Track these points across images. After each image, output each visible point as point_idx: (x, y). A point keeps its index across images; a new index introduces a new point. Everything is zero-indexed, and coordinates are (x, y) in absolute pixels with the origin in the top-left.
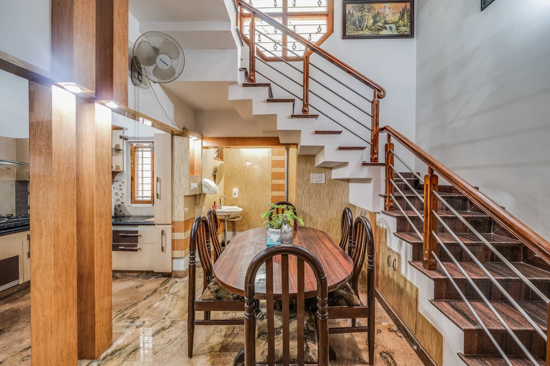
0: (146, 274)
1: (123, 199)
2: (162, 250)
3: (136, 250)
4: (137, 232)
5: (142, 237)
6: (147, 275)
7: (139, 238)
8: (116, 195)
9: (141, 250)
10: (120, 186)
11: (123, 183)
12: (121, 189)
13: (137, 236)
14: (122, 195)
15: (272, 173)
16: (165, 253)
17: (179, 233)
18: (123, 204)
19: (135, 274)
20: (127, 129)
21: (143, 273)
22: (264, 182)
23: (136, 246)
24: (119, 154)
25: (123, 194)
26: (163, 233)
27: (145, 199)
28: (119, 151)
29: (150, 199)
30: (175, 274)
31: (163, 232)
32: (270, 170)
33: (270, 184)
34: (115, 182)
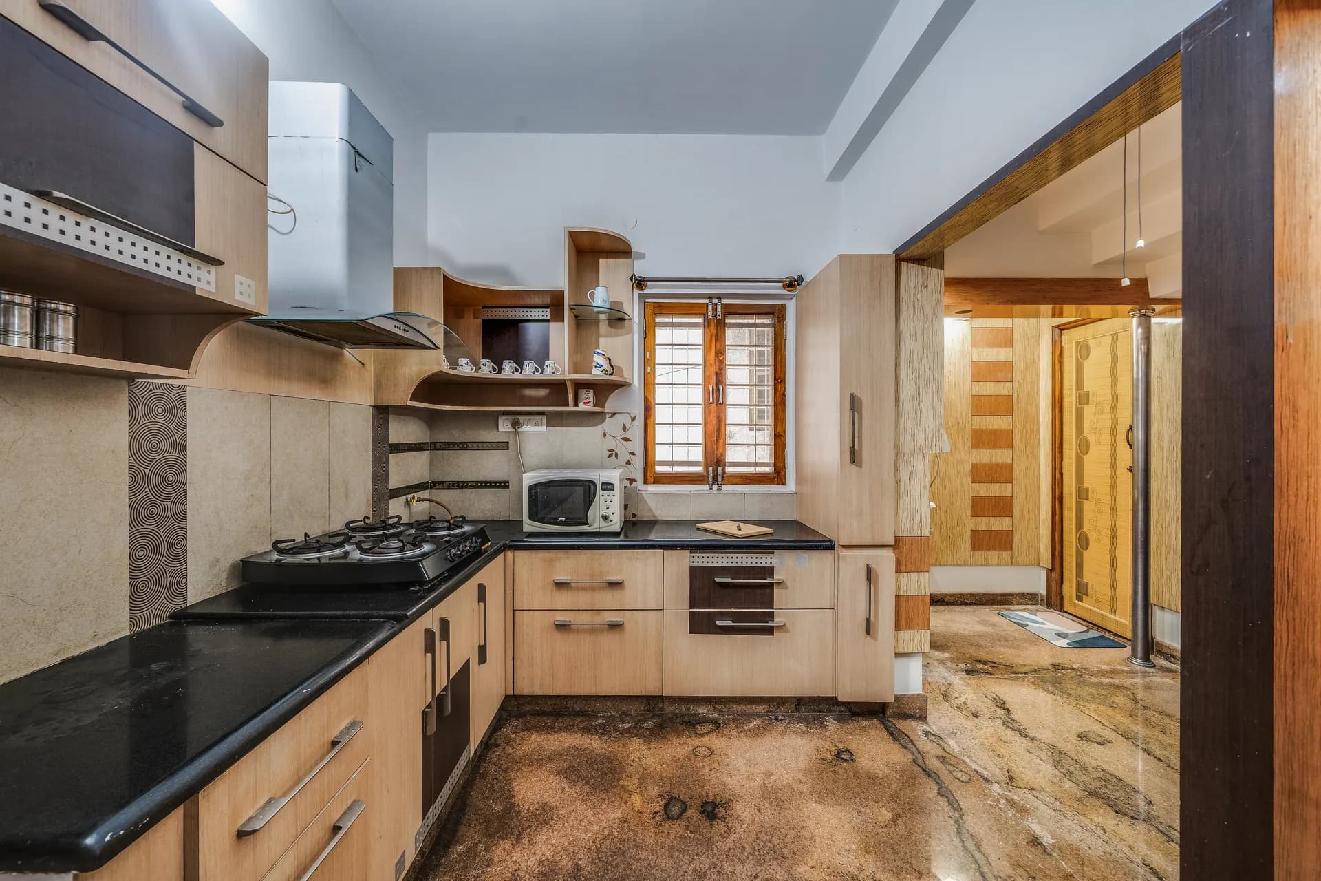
0: (793, 707)
1: (633, 470)
2: (868, 632)
3: (769, 631)
4: (770, 571)
5: (787, 588)
6: (798, 710)
7: (776, 591)
8: (610, 456)
9: (787, 631)
10: (624, 429)
11: (633, 419)
12: (626, 439)
13: (771, 585)
14: (628, 457)
15: (973, 396)
16: (875, 639)
17: (914, 575)
18: (634, 484)
19: (760, 709)
20: (642, 256)
21: (783, 704)
22: (950, 423)
23: (771, 616)
24: (620, 331)
25: (633, 453)
26: (870, 574)
27: (677, 469)
28: (620, 323)
29: (699, 469)
30: (898, 707)
31: (869, 571)
32: (967, 387)
33: (968, 429)
34: (608, 416)
